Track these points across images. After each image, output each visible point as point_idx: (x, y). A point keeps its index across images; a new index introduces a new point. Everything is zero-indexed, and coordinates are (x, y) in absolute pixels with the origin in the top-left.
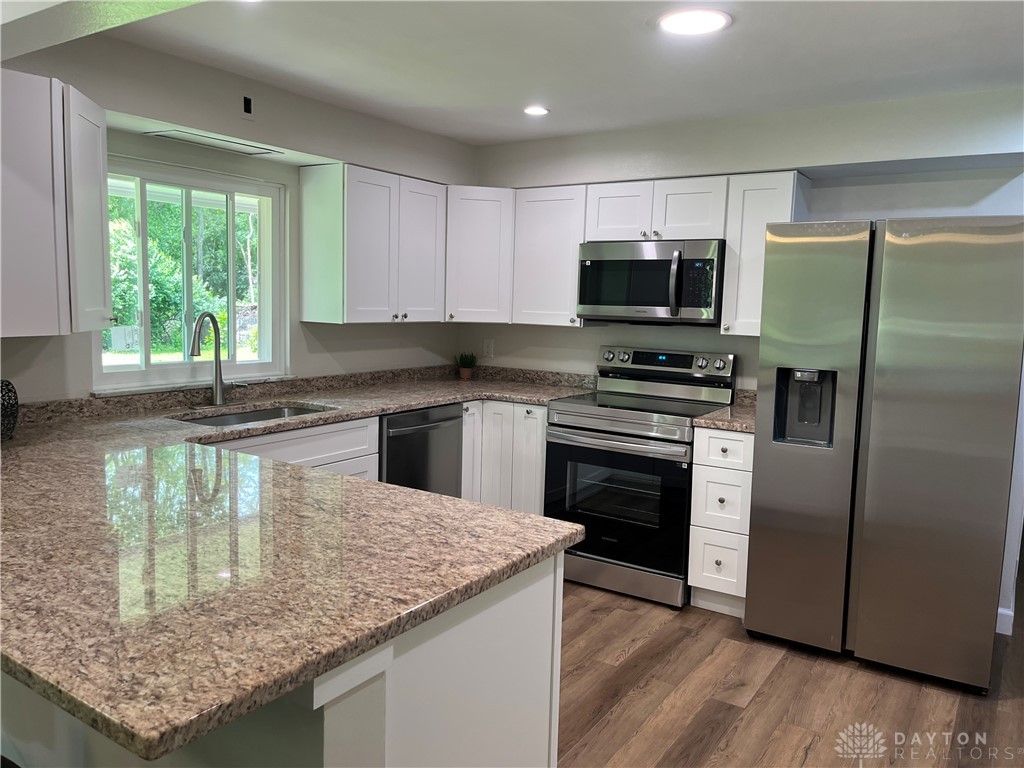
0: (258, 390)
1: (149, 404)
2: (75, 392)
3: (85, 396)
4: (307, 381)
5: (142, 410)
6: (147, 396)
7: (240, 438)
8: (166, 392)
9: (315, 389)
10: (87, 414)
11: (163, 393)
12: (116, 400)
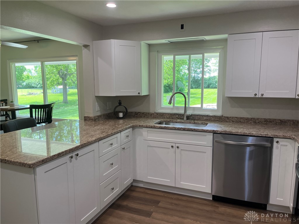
0: (205, 118)
1: (168, 116)
2: (152, 111)
3: (154, 112)
4: (227, 118)
5: (166, 118)
6: (167, 115)
7: (151, 128)
8: (173, 114)
9: (231, 121)
10: (153, 117)
11: (172, 114)
12: (159, 114)
